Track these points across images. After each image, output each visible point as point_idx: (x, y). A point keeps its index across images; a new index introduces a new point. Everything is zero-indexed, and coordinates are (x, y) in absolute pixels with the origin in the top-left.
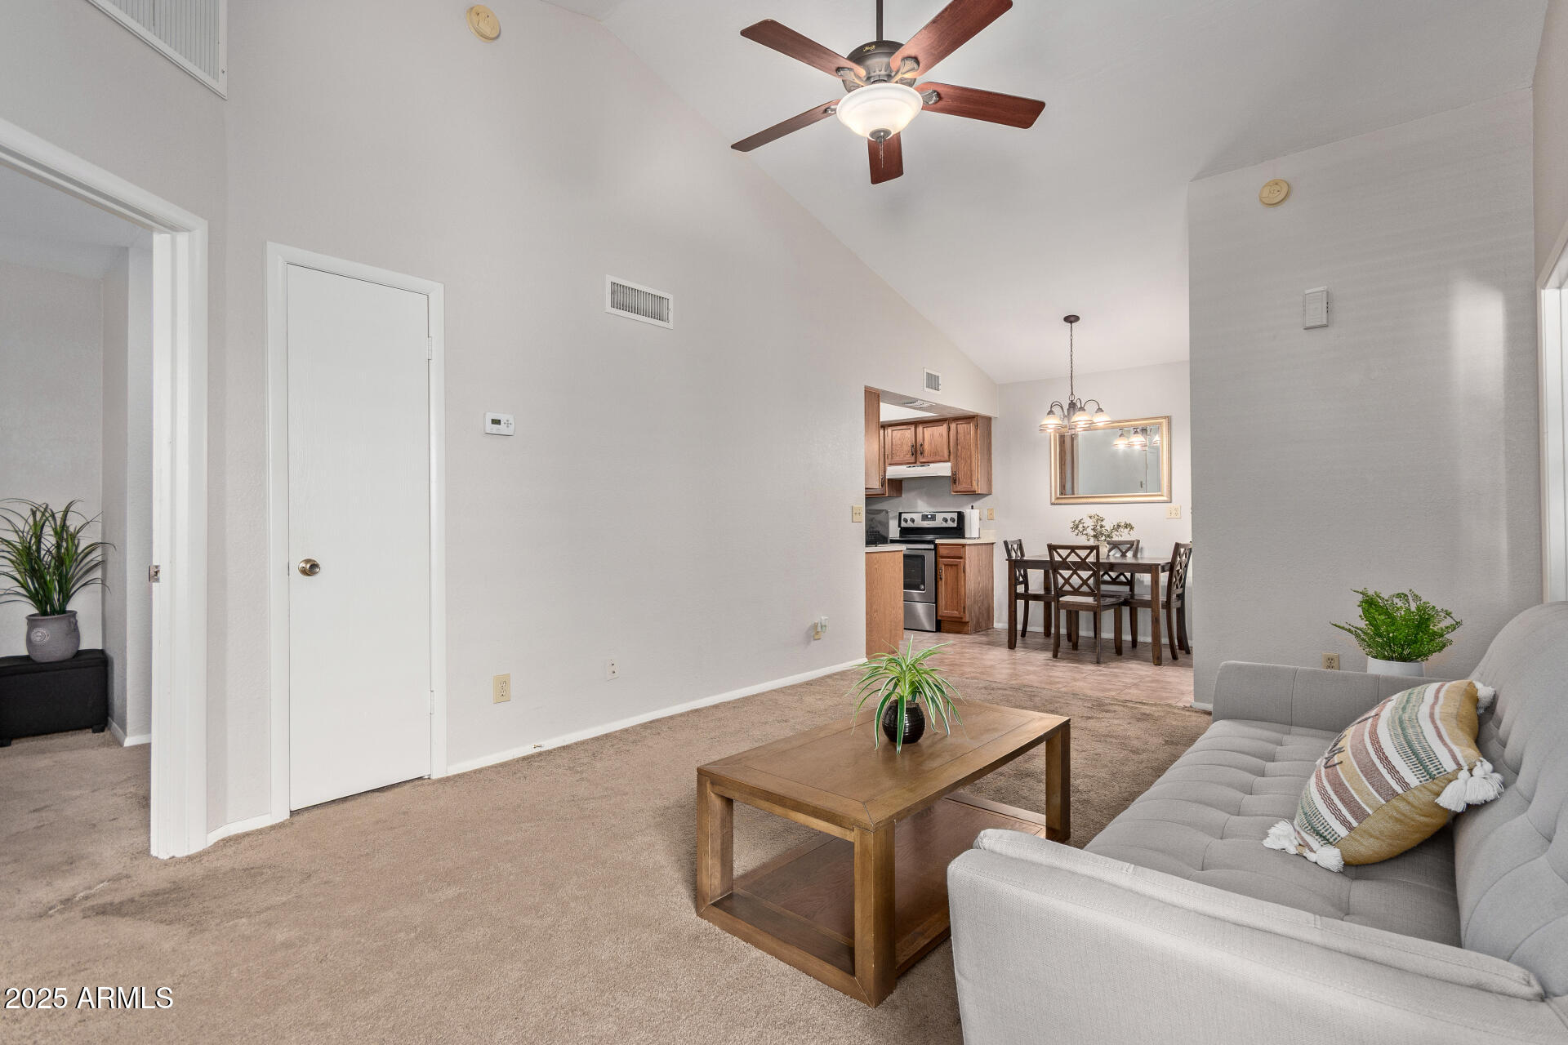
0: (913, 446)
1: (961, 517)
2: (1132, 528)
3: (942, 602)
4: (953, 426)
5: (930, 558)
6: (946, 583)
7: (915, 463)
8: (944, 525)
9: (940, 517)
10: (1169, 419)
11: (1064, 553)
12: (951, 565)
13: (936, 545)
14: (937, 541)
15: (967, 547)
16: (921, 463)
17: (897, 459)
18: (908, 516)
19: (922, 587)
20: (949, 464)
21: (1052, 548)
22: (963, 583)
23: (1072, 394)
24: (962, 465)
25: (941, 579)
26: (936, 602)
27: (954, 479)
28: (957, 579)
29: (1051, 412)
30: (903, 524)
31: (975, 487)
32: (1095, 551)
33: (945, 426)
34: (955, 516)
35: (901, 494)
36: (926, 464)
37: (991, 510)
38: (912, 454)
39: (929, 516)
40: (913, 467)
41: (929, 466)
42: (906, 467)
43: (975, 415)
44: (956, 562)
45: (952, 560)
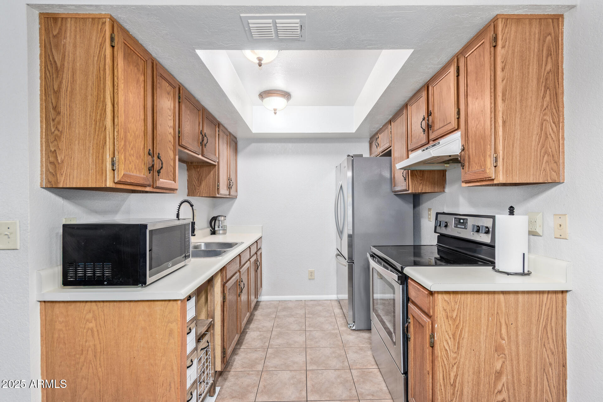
0: (423, 119)
7: (429, 142)
8: (475, 237)
12: (418, 322)
16: (434, 140)
17: (415, 141)
18: (443, 218)
19: (394, 337)
20: (458, 134)
25: (409, 339)
31: (489, 171)
34: (490, 224)
35: (444, 188)
36: (437, 142)
37: (561, 216)
38: (424, 131)
39: (462, 221)
40: (427, 149)
41: (439, 143)
42: (421, 150)
43: (492, 20)
44: (421, 319)
45: (420, 312)
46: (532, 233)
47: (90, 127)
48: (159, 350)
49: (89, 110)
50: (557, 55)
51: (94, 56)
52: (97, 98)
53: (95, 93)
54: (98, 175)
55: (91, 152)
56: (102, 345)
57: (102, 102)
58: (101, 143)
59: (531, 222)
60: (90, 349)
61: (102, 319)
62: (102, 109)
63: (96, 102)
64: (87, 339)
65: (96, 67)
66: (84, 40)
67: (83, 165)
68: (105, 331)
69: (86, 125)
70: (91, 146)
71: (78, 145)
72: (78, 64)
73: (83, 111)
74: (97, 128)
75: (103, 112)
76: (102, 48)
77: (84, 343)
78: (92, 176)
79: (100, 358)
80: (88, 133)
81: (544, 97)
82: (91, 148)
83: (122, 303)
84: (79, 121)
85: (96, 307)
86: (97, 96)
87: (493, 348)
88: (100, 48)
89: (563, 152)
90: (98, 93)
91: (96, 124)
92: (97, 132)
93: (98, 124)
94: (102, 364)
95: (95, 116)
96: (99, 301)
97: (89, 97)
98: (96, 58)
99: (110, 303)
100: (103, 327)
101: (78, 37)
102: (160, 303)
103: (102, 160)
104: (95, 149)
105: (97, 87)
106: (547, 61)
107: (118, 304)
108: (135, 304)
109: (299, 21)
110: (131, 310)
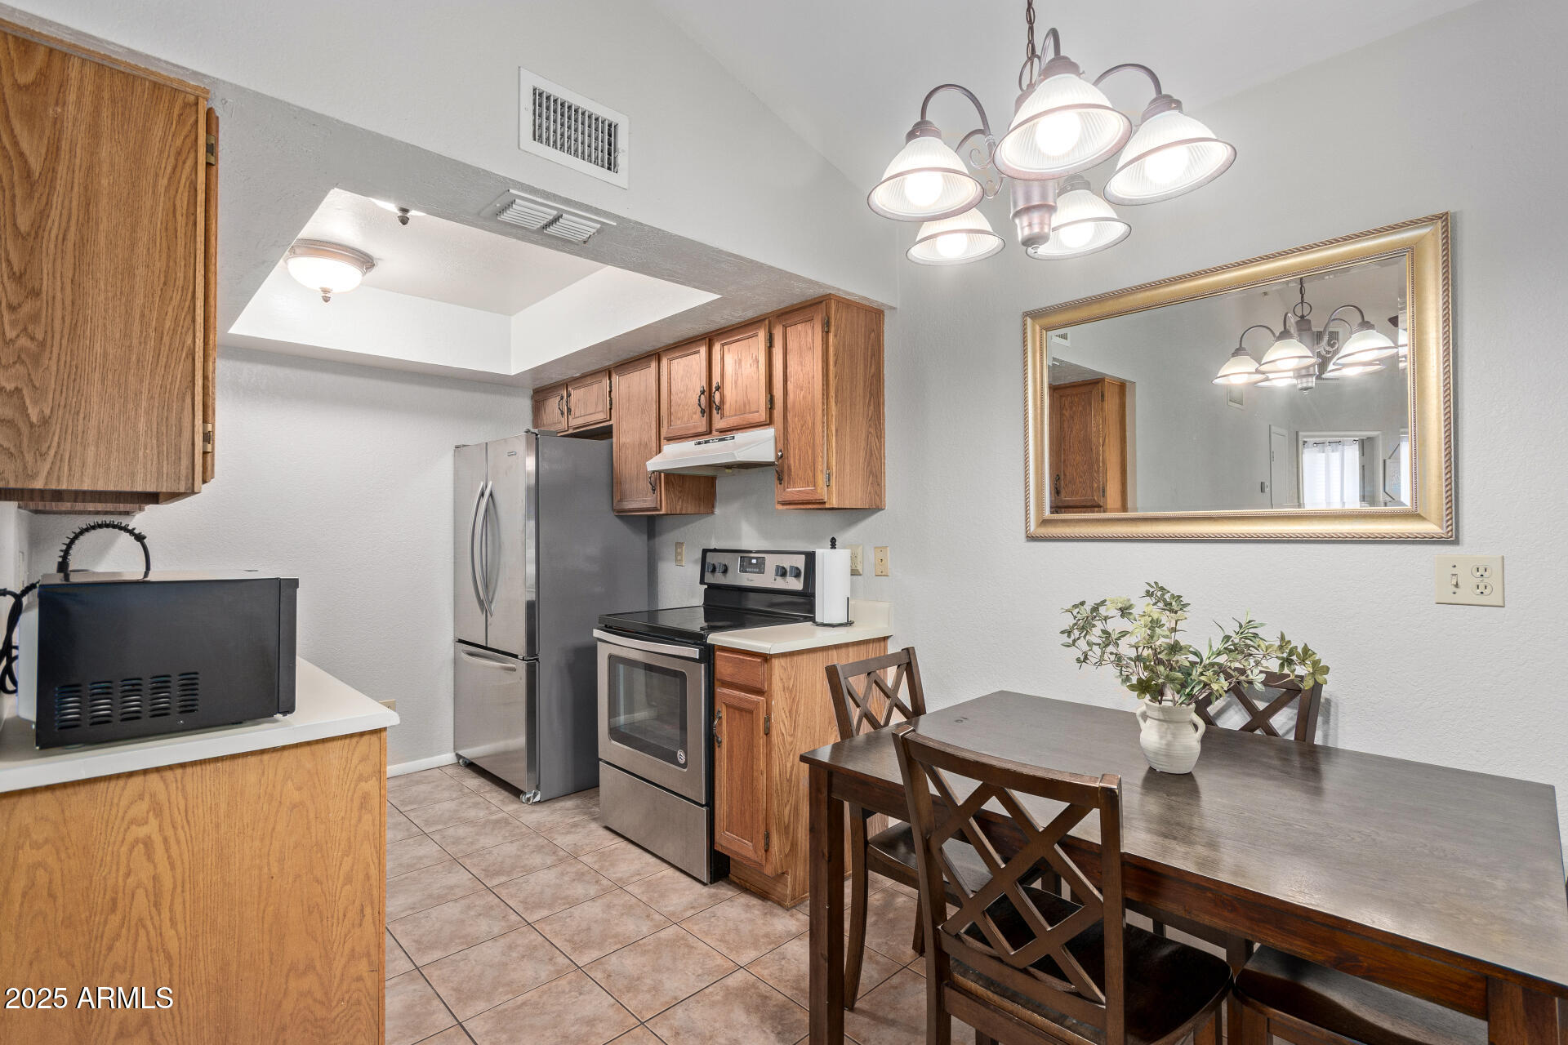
0: (704, 392)
1: (811, 566)
3: (721, 807)
4: (779, 333)
6: (730, 757)
7: (710, 432)
8: (781, 584)
9: (771, 564)
10: (1446, 222)
12: (740, 710)
13: (709, 654)
14: (713, 638)
15: (776, 662)
16: (722, 431)
17: (679, 426)
18: (717, 559)
19: (680, 756)
20: (770, 432)
22: (762, 765)
24: (796, 432)
25: (720, 741)
26: (710, 804)
30: (709, 578)
31: (823, 490)
33: (762, 335)
34: (800, 562)
35: (713, 507)
36: (729, 435)
37: (882, 549)
38: (703, 412)
39: (754, 561)
40: (706, 442)
41: (733, 438)
42: (693, 442)
43: (823, 296)
44: (747, 701)
45: (742, 694)
46: (854, 573)
47: (140, 343)
48: (337, 844)
49: (139, 301)
50: (879, 357)
51: (157, 175)
52: (166, 277)
53: (160, 265)
54: (165, 462)
55: (144, 404)
56: (179, 871)
57: (180, 290)
58: (177, 386)
59: (854, 558)
60: (140, 892)
61: (178, 809)
62: (179, 306)
63: (161, 285)
64: (132, 867)
65: (164, 202)
66: (125, 127)
67: (116, 435)
68: (188, 835)
69: (127, 335)
70: (145, 390)
71: (100, 383)
72: (105, 182)
73: (118, 302)
74: (165, 350)
75: (183, 314)
76: (184, 163)
77: (120, 880)
78: (145, 464)
79: (172, 904)
80: (134, 358)
81: (869, 405)
82: (144, 396)
83: (240, 761)
84: (105, 325)
85: (161, 785)
86: (167, 272)
87: (827, 722)
88: (176, 160)
89: (884, 473)
90: (168, 266)
91: (161, 340)
92: (165, 360)
93: (166, 339)
94: (179, 916)
95: (157, 319)
96: (170, 767)
97: (141, 271)
98: (163, 182)
99: (204, 767)
100: (183, 828)
101: (106, 113)
102: (339, 743)
103: (178, 426)
104: (156, 400)
105: (165, 250)
106: (871, 362)
107: (227, 764)
108: (276, 755)
109: (599, 226)
110: (263, 772)
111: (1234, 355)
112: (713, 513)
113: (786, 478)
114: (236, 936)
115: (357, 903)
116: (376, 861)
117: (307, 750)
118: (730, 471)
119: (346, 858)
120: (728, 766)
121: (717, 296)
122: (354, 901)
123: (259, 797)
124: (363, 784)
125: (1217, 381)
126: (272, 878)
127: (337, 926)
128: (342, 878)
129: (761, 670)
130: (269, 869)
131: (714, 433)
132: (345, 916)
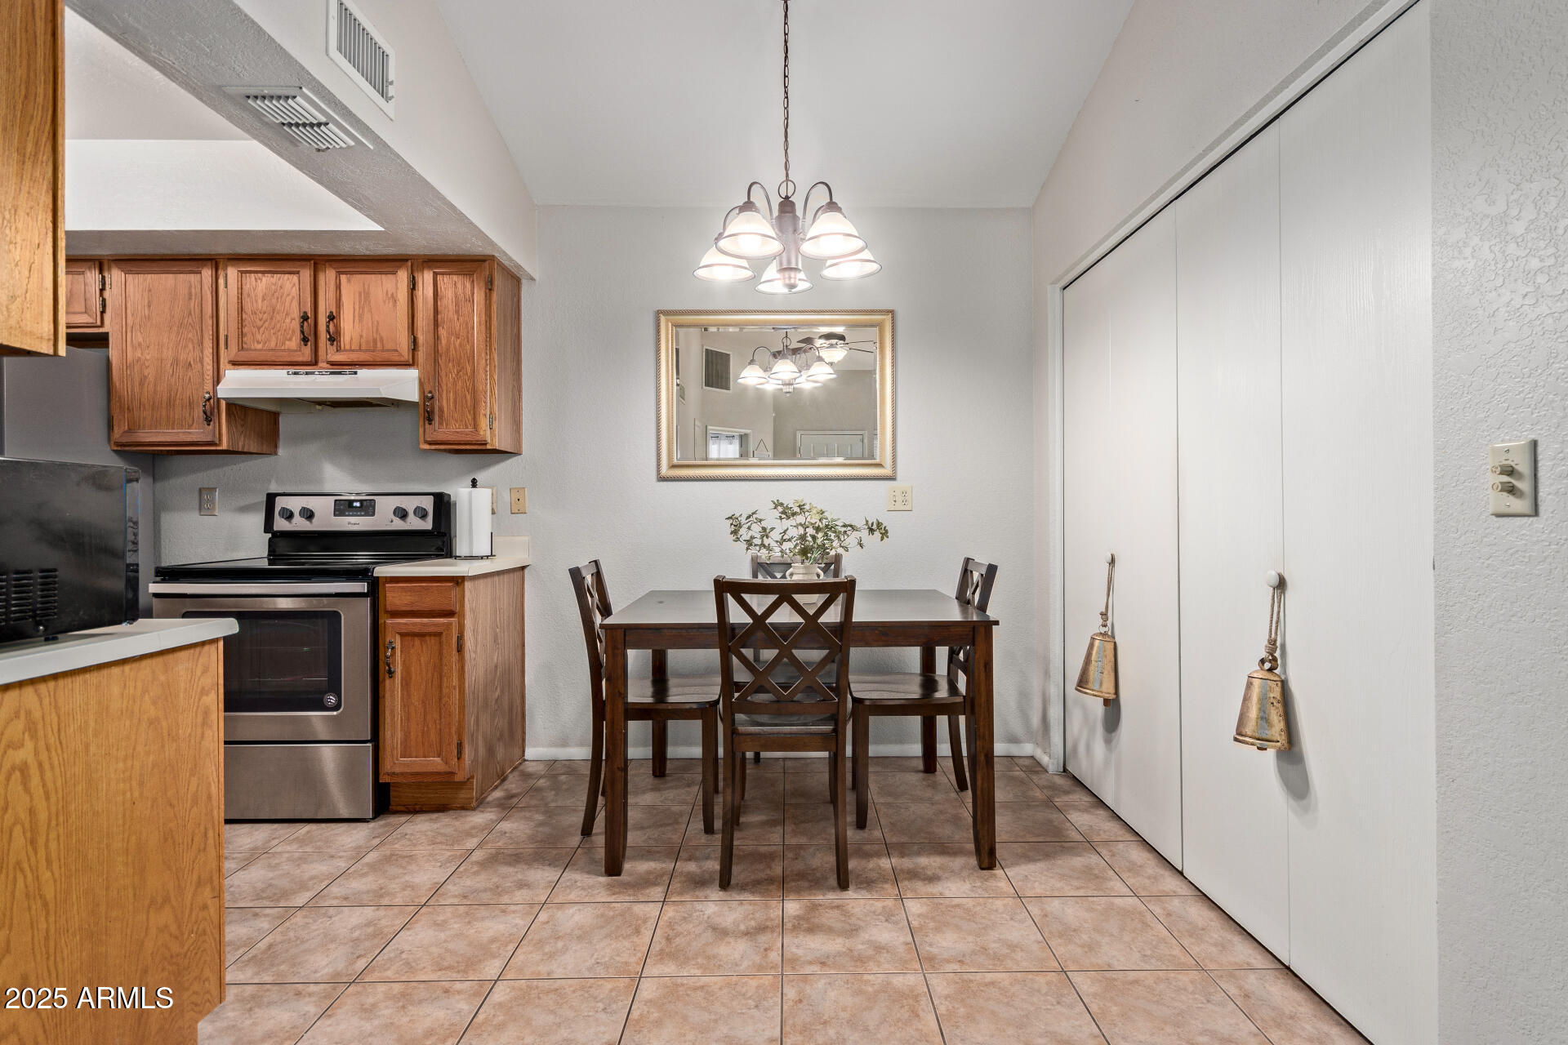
0: (305, 318)
1: (443, 506)
2: (885, 534)
3: (393, 735)
4: (426, 278)
5: (355, 621)
6: (406, 684)
8: (398, 525)
9: (385, 507)
10: (893, 315)
11: (759, 603)
12: (422, 635)
13: (375, 584)
14: (382, 571)
15: (468, 585)
16: (333, 364)
18: (295, 504)
19: (332, 699)
20: (413, 373)
21: (725, 588)
22: (455, 682)
23: (787, 179)
24: (449, 375)
25: (391, 673)
26: (375, 738)
27: (426, 410)
28: (439, 670)
29: (748, 206)
30: (280, 524)
31: (485, 432)
32: (841, 598)
33: (403, 275)
34: (428, 503)
35: (276, 447)
36: (347, 369)
37: (519, 489)
38: (306, 339)
39: (356, 504)
40: (309, 374)
41: (356, 373)
42: (286, 371)
43: (489, 256)
44: (435, 625)
45: (425, 620)
48: (186, 764)
56: (53, 801)
60: (18, 829)
61: (52, 727)
64: (9, 799)
68: (61, 759)
79: (47, 841)
81: (513, 361)
83: (105, 672)
85: (36, 700)
94: (54, 855)
96: (44, 679)
99: (73, 678)
100: (56, 750)
102: (185, 653)
106: (514, 322)
107: (94, 676)
108: (135, 665)
109: (352, 143)
110: (125, 685)
111: (750, 364)
112: (276, 453)
113: (437, 418)
114: (105, 872)
115: (202, 828)
116: (216, 780)
117: (160, 659)
118: (320, 407)
119: (193, 778)
120: (402, 694)
121: (380, 229)
122: (199, 825)
123: (122, 713)
124: (205, 698)
125: (740, 381)
126: (134, 803)
127: (187, 852)
128: (189, 801)
129: (453, 593)
130: (131, 795)
131: (321, 364)
132: (192, 840)
